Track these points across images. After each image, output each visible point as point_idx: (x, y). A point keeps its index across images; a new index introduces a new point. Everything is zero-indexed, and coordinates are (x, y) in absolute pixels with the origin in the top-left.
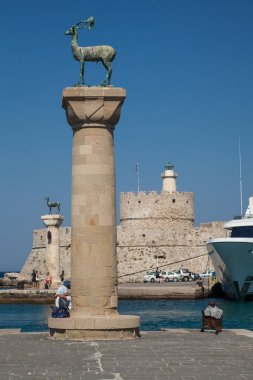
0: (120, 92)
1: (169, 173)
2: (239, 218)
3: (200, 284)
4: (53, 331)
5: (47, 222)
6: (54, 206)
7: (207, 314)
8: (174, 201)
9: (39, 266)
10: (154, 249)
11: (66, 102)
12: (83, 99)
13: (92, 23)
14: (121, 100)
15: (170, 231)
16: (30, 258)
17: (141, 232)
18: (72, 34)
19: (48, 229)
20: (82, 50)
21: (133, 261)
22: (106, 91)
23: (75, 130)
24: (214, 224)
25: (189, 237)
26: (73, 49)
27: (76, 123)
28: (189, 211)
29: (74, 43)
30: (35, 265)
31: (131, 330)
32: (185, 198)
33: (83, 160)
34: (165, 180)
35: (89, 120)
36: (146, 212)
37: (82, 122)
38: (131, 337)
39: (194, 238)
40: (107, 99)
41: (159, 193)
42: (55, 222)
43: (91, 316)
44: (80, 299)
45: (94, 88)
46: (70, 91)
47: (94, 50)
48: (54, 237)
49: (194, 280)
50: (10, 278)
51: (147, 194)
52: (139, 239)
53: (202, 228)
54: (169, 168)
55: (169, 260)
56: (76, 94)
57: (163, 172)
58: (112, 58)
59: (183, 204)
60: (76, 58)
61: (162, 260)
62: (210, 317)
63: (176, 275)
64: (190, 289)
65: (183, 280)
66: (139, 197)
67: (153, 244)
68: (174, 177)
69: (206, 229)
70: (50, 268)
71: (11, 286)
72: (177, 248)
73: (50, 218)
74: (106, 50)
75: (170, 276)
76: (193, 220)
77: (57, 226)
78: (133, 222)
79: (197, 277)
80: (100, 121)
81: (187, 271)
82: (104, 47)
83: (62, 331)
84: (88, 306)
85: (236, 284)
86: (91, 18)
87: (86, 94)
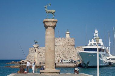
0: (56, 20)
1: (68, 32)
2: (86, 46)
3: (75, 64)
4: (41, 73)
5: (34, 47)
6: (36, 42)
7: (75, 70)
8: (69, 40)
9: (31, 58)
10: (63, 54)
11: (44, 23)
12: (48, 22)
13: (50, 5)
14: (56, 22)
15: (68, 49)
16: (28, 56)
17: (59, 49)
18: (46, 7)
19: (35, 48)
20: (48, 11)
21: (57, 57)
22: (53, 20)
23: (46, 28)
24: (80, 47)
25: (73, 50)
26: (46, 11)
27: (46, 27)
28: (73, 43)
29: (46, 9)
30: (30, 58)
31: (58, 73)
32: (72, 40)
33: (48, 35)
34: (67, 35)
35: (49, 26)
36: (61, 43)
37: (48, 27)
38: (58, 74)
39: (74, 51)
40: (53, 22)
41: (65, 38)
42: (37, 47)
43: (49, 69)
44: (47, 66)
45: (50, 19)
46: (45, 20)
47: (51, 11)
48: (36, 51)
49: (74, 62)
50: (23, 61)
51: (61, 38)
52: (59, 51)
53: (77, 48)
54: (68, 31)
55: (67, 57)
56: (46, 21)
57: (66, 32)
58: (54, 13)
59: (72, 41)
60: (46, 12)
61: (65, 57)
62: (76, 70)
63: (69, 61)
64: (73, 65)
65: (71, 63)
66: (59, 39)
67: (63, 53)
68: (69, 34)
69: (78, 48)
70: (35, 59)
71: (23, 64)
72: (70, 54)
73: (35, 46)
74: (53, 11)
75: (68, 61)
76: (74, 46)
77: (37, 48)
78: (57, 46)
79: (75, 62)
80: (52, 27)
81: (72, 60)
82: (53, 10)
83: (43, 73)
84: (48, 67)
85: (85, 63)
86: (50, 4)
87: (49, 21)
